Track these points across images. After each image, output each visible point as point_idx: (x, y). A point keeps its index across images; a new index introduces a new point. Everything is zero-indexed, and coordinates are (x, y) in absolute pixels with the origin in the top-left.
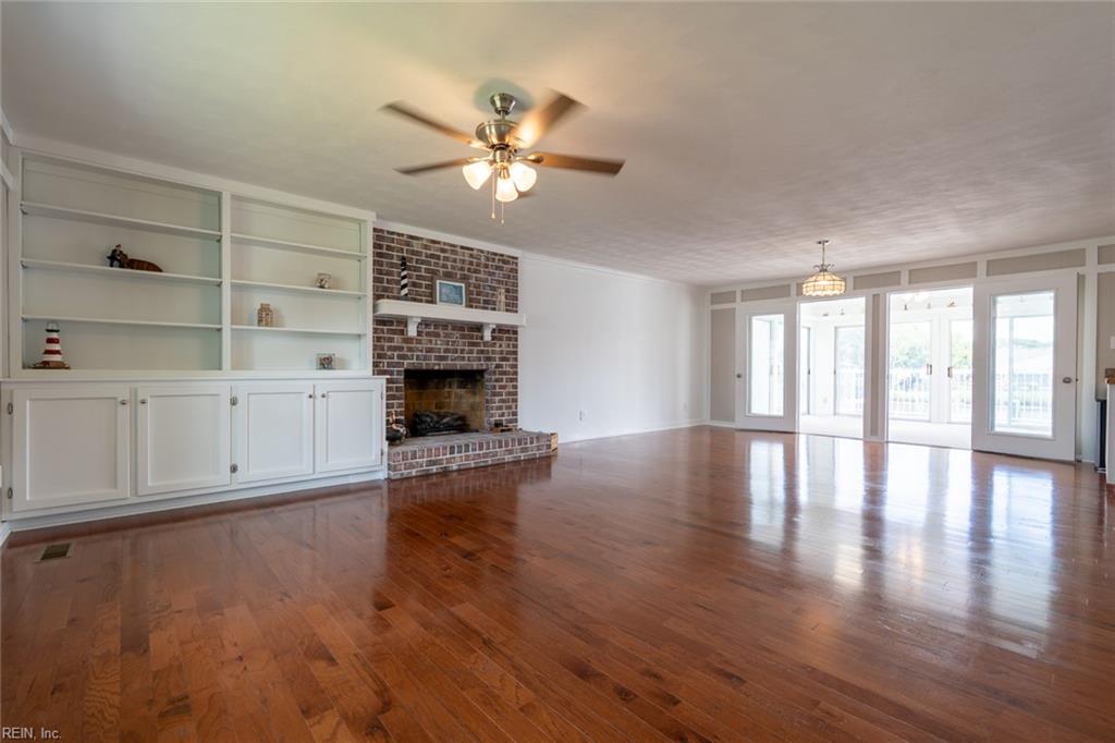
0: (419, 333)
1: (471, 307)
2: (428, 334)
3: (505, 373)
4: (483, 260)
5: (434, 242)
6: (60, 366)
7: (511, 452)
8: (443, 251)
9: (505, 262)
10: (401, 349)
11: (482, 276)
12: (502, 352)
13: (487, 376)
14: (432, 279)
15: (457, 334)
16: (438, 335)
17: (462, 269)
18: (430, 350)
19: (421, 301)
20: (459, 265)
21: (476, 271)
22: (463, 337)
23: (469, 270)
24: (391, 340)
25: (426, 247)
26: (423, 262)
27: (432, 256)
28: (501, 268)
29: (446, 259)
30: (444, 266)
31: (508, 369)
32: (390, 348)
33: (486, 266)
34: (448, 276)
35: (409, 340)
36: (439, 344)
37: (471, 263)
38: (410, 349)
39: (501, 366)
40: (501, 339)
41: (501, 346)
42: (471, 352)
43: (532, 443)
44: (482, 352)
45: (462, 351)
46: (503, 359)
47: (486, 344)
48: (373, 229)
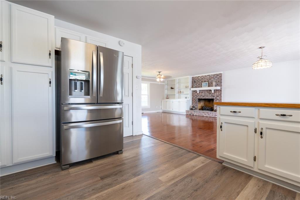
0: (199, 93)
1: (210, 86)
2: (201, 92)
3: (218, 99)
4: (212, 77)
5: (202, 76)
6: (168, 98)
7: (205, 114)
8: (204, 77)
9: (218, 75)
10: (197, 95)
11: (212, 80)
12: (217, 95)
13: (214, 100)
14: (202, 83)
15: (207, 92)
16: (203, 92)
17: (208, 79)
18: (201, 95)
19: (200, 87)
20: (207, 79)
21: (211, 79)
22: (208, 92)
23: (209, 79)
24: (195, 94)
25: (201, 77)
26: (200, 80)
27: (202, 79)
28: (217, 77)
29: (204, 78)
30: (204, 80)
31: (219, 98)
33: (213, 77)
34: (205, 81)
35: (198, 94)
36: (203, 94)
37: (210, 78)
38: (198, 95)
39: (217, 98)
40: (217, 92)
41: (217, 94)
42: (209, 95)
43: (211, 114)
44: (212, 95)
45: (208, 95)
46: (217, 96)
47: (213, 93)
48: (192, 77)
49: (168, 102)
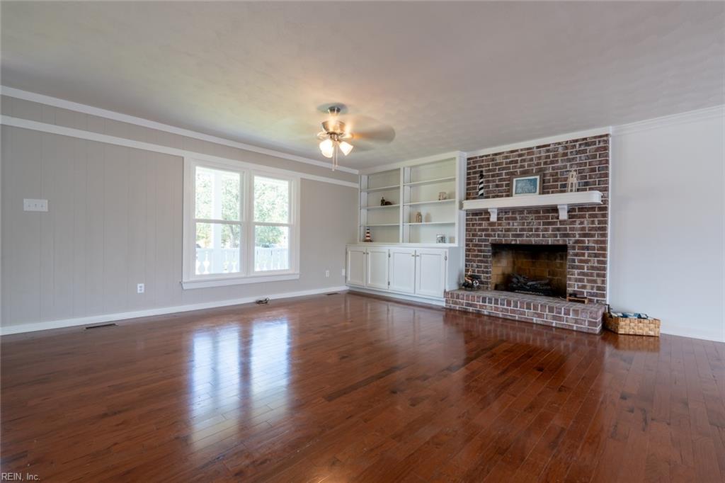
0: (499, 219)
1: (548, 193)
2: (507, 219)
3: (588, 248)
4: (561, 150)
5: (512, 152)
6: (371, 241)
8: (520, 155)
9: (587, 144)
10: (487, 230)
11: (560, 164)
12: (583, 229)
13: (571, 252)
14: (510, 180)
15: (533, 216)
16: (515, 219)
17: (538, 164)
18: (508, 230)
19: (502, 196)
20: (535, 162)
21: (552, 162)
22: (538, 218)
23: (545, 163)
24: (480, 225)
25: (507, 157)
26: (504, 169)
27: (511, 162)
28: (584, 151)
29: (524, 161)
30: (522, 167)
31: (591, 245)
32: (480, 230)
33: (565, 155)
34: (525, 173)
35: (492, 224)
36: (516, 225)
37: (548, 157)
38: (493, 230)
39: (583, 242)
40: (583, 217)
41: (582, 223)
42: (546, 230)
44: (558, 229)
45: (537, 230)
46: (585, 235)
47: (562, 222)
48: (469, 159)
49: (370, 253)
